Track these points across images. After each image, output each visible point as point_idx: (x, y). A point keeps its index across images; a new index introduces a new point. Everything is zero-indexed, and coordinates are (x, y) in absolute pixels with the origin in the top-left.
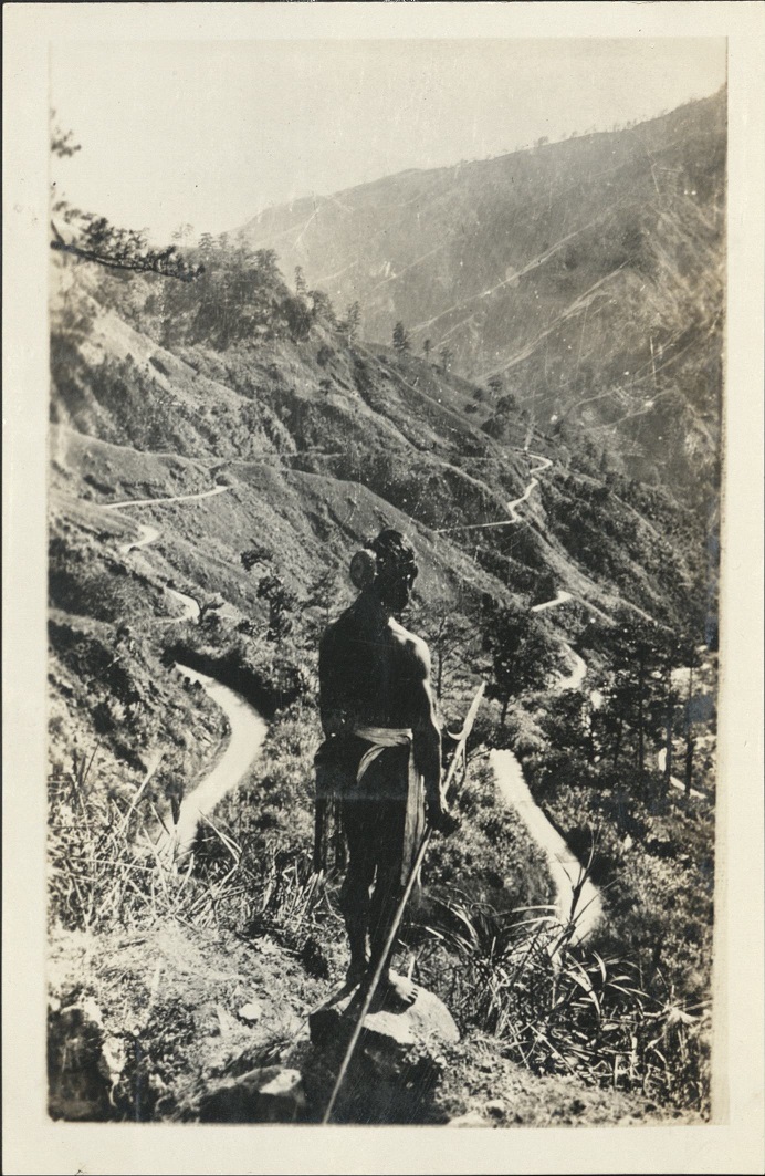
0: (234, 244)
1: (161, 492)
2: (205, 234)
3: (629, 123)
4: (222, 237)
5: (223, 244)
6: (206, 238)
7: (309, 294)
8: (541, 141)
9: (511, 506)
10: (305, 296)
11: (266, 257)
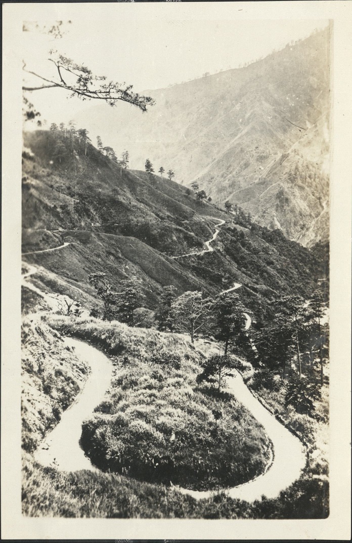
0: (67, 127)
1: (37, 248)
2: (53, 124)
3: (246, 64)
4: (61, 124)
5: (62, 128)
6: (54, 126)
7: (104, 149)
8: (206, 74)
9: (207, 243)
10: (102, 150)
11: (83, 133)
